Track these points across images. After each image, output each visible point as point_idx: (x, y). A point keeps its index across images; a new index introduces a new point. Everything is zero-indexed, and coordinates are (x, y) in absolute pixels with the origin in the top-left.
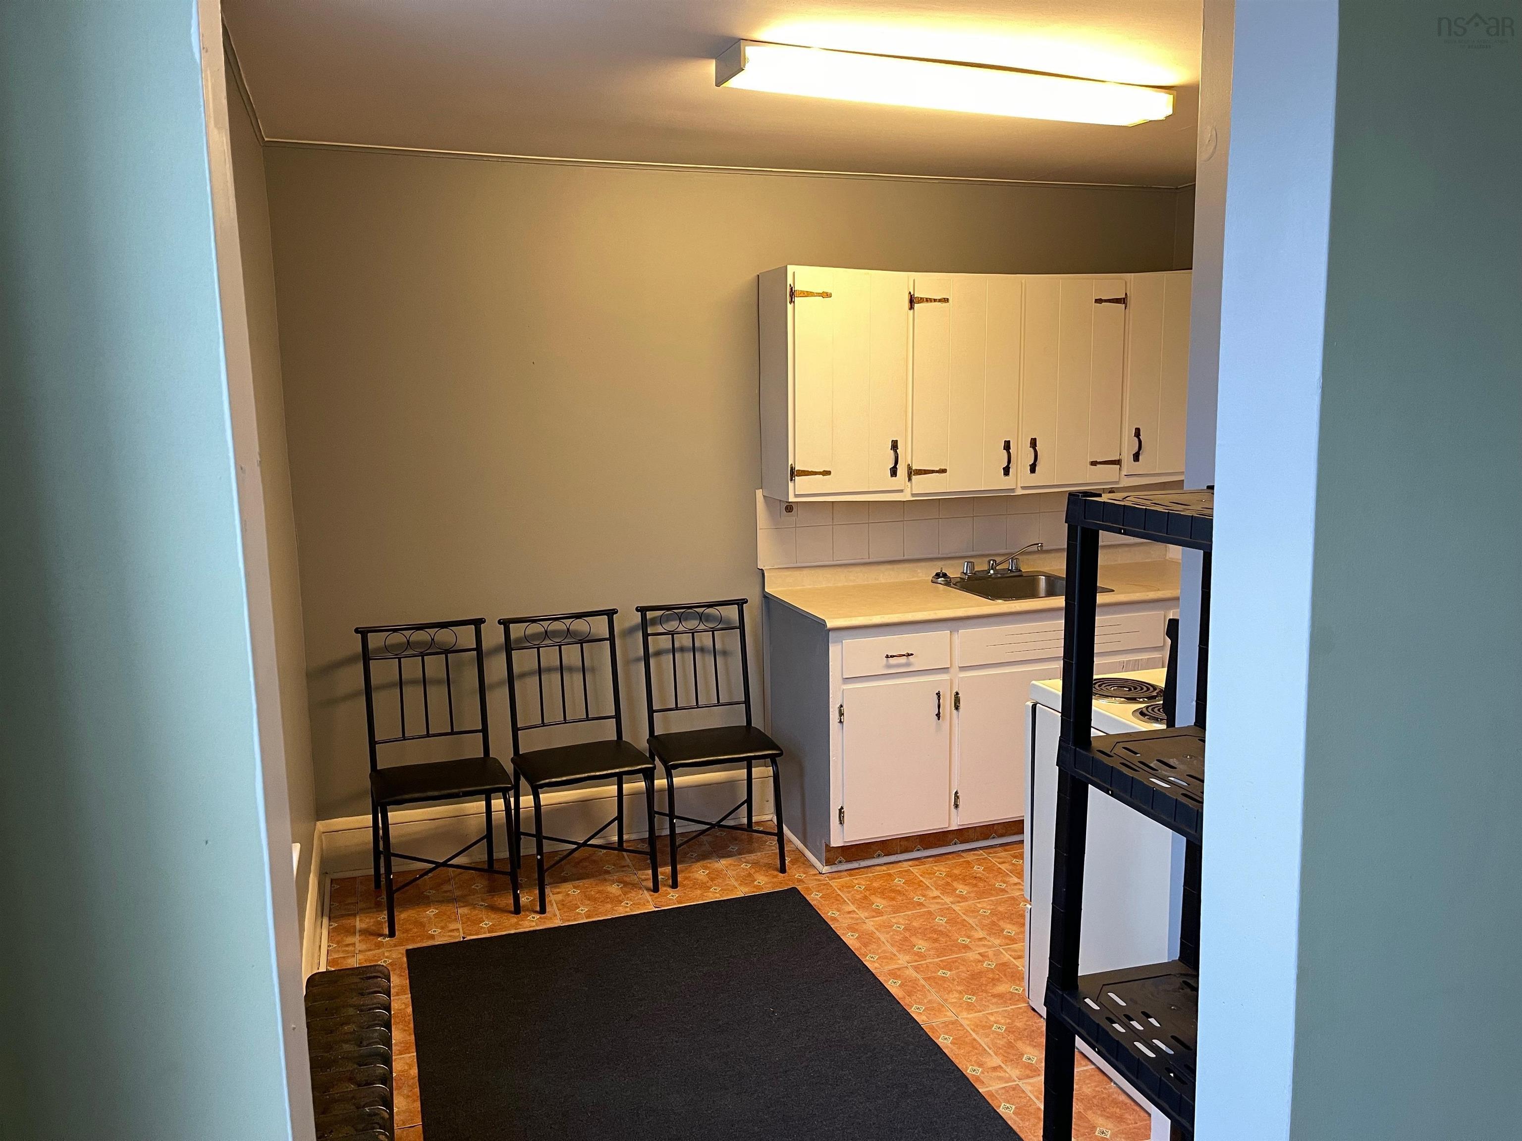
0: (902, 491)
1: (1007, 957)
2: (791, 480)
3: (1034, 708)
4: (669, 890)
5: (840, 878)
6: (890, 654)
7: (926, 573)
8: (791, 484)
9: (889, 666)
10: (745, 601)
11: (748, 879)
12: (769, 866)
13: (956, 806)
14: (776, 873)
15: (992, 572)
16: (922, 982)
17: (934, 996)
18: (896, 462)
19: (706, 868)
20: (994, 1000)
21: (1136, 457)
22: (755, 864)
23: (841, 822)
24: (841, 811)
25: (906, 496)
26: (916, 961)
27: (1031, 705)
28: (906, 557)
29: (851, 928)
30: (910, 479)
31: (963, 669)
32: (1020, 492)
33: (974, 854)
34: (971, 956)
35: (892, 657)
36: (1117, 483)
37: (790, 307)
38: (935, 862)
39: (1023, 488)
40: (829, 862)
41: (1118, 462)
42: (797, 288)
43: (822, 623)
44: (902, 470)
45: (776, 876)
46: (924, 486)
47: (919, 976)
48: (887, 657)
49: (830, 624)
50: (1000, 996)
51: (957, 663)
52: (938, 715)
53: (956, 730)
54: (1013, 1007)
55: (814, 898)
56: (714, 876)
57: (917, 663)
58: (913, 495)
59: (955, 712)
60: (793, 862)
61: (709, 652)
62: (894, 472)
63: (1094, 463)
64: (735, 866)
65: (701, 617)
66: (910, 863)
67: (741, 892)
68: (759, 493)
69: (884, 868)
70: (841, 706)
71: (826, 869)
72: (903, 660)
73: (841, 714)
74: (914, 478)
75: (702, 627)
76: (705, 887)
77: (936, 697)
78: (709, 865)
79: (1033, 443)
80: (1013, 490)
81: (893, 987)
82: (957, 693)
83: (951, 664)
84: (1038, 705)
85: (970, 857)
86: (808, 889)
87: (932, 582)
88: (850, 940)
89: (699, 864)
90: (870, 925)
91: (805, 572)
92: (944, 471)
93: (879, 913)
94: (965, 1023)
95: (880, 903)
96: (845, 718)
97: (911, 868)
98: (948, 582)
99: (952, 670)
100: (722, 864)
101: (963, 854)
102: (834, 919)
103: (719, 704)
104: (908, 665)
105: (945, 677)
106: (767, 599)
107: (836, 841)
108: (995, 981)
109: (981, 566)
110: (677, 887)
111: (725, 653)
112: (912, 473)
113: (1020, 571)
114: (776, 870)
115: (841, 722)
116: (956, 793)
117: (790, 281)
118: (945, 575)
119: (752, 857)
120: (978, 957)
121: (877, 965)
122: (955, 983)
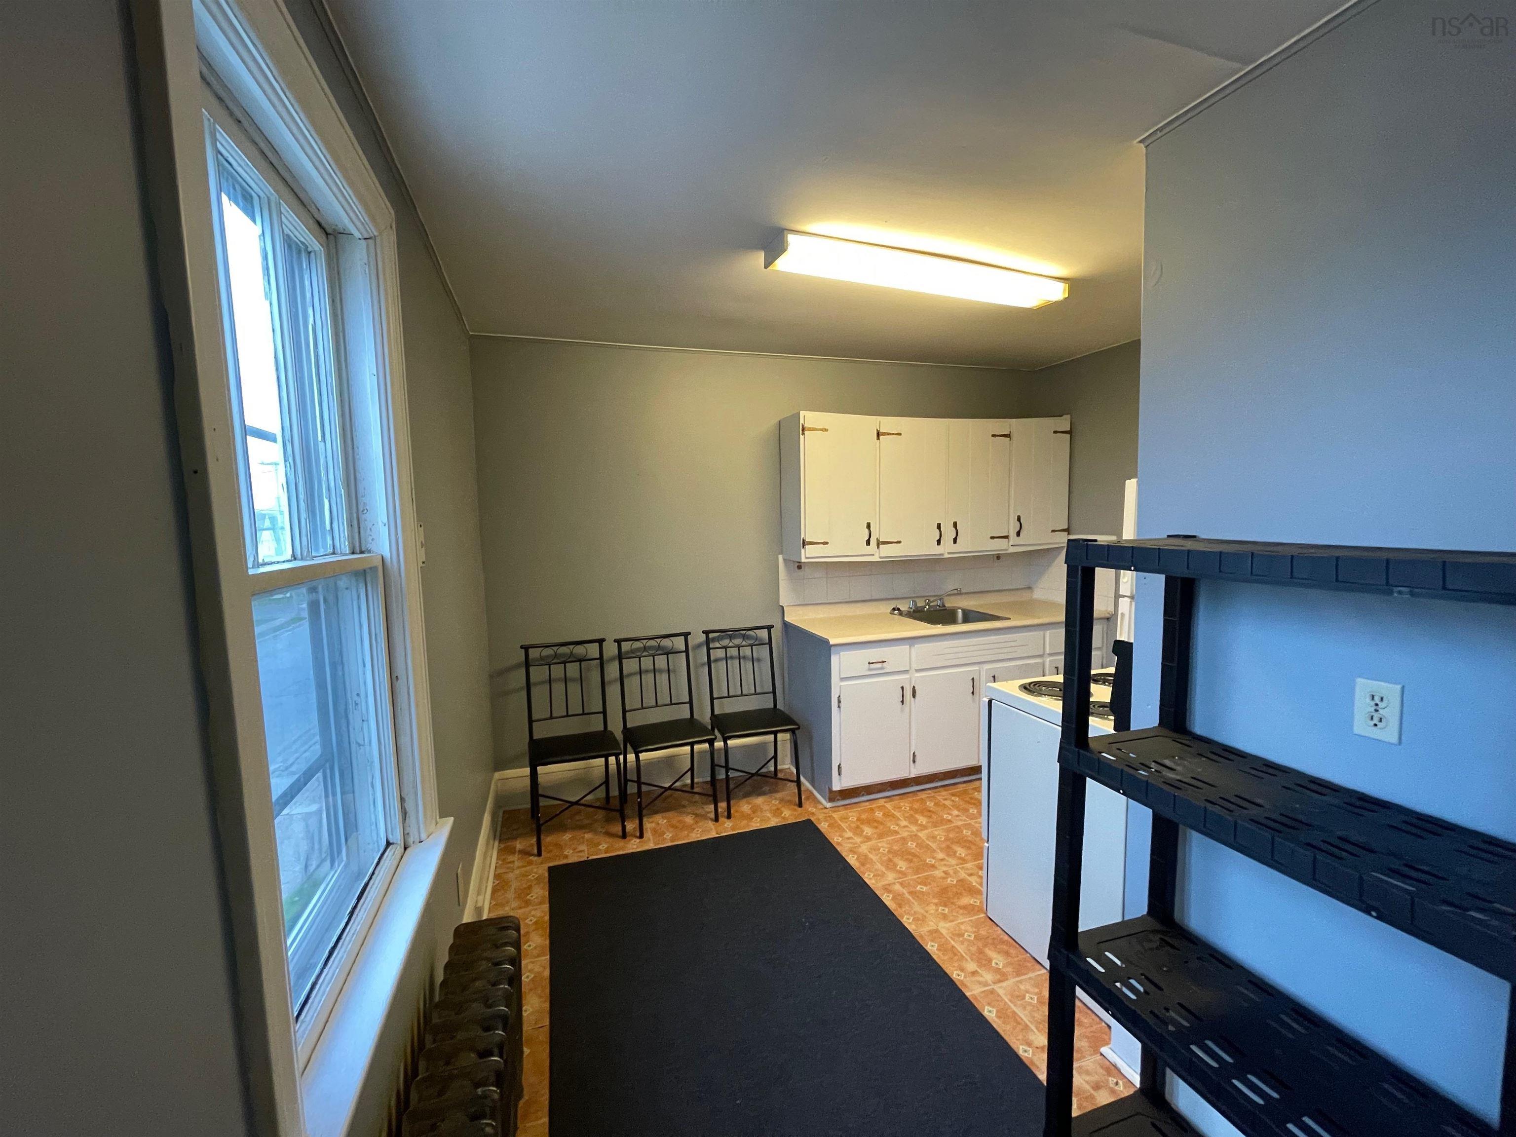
0: (873, 555)
1: (963, 875)
2: (803, 548)
3: (990, 702)
4: (726, 820)
5: (839, 811)
6: (871, 662)
7: (887, 608)
8: (803, 551)
9: (870, 670)
10: (772, 626)
11: (777, 812)
12: (790, 802)
13: (914, 762)
14: (796, 808)
15: (927, 607)
16: (907, 895)
17: (917, 907)
18: (870, 537)
19: (749, 803)
20: (961, 911)
21: (1018, 534)
22: (782, 800)
23: (840, 774)
24: (839, 767)
25: (876, 559)
26: (900, 878)
27: (987, 700)
28: (873, 598)
29: (852, 851)
30: (878, 547)
31: (917, 671)
32: (946, 556)
33: (926, 793)
34: (938, 873)
35: (872, 663)
36: (1007, 550)
37: (802, 437)
38: (902, 799)
39: (949, 553)
40: (831, 800)
41: (1006, 537)
42: (806, 425)
43: (827, 642)
44: (873, 541)
45: (795, 810)
46: (887, 552)
47: (905, 891)
48: (869, 663)
49: (832, 642)
50: (964, 907)
51: (915, 666)
52: (902, 702)
53: (913, 709)
54: (976, 917)
55: (823, 827)
56: (755, 810)
57: (888, 668)
58: (881, 558)
59: (912, 699)
60: (807, 798)
61: (748, 659)
62: (868, 542)
63: (992, 538)
64: (769, 801)
65: (744, 637)
66: (884, 800)
67: (774, 822)
68: (780, 557)
69: (867, 804)
70: (839, 696)
71: (829, 805)
72: (879, 665)
73: (839, 702)
74: (881, 546)
75: (744, 643)
76: (749, 818)
77: (901, 689)
78: (751, 801)
79: (955, 525)
80: (942, 555)
81: (887, 899)
82: (914, 687)
83: (910, 667)
84: (993, 701)
85: (923, 795)
86: (819, 819)
87: (891, 613)
88: (852, 860)
89: (745, 800)
90: (864, 848)
91: (810, 607)
92: (899, 542)
93: (868, 839)
94: (944, 932)
95: (868, 831)
96: (842, 705)
97: (885, 804)
98: (901, 613)
99: (910, 671)
100: (759, 800)
101: (919, 793)
102: (838, 844)
103: (756, 694)
104: (882, 668)
105: (906, 676)
106: (786, 625)
107: (836, 787)
108: (958, 895)
109: (921, 603)
110: (730, 818)
111: (759, 660)
112: (879, 543)
113: (945, 606)
114: (795, 805)
115: (839, 707)
116: (914, 753)
117: (802, 421)
118: (898, 609)
119: (779, 795)
120: (943, 875)
121: (873, 881)
122: (931, 896)
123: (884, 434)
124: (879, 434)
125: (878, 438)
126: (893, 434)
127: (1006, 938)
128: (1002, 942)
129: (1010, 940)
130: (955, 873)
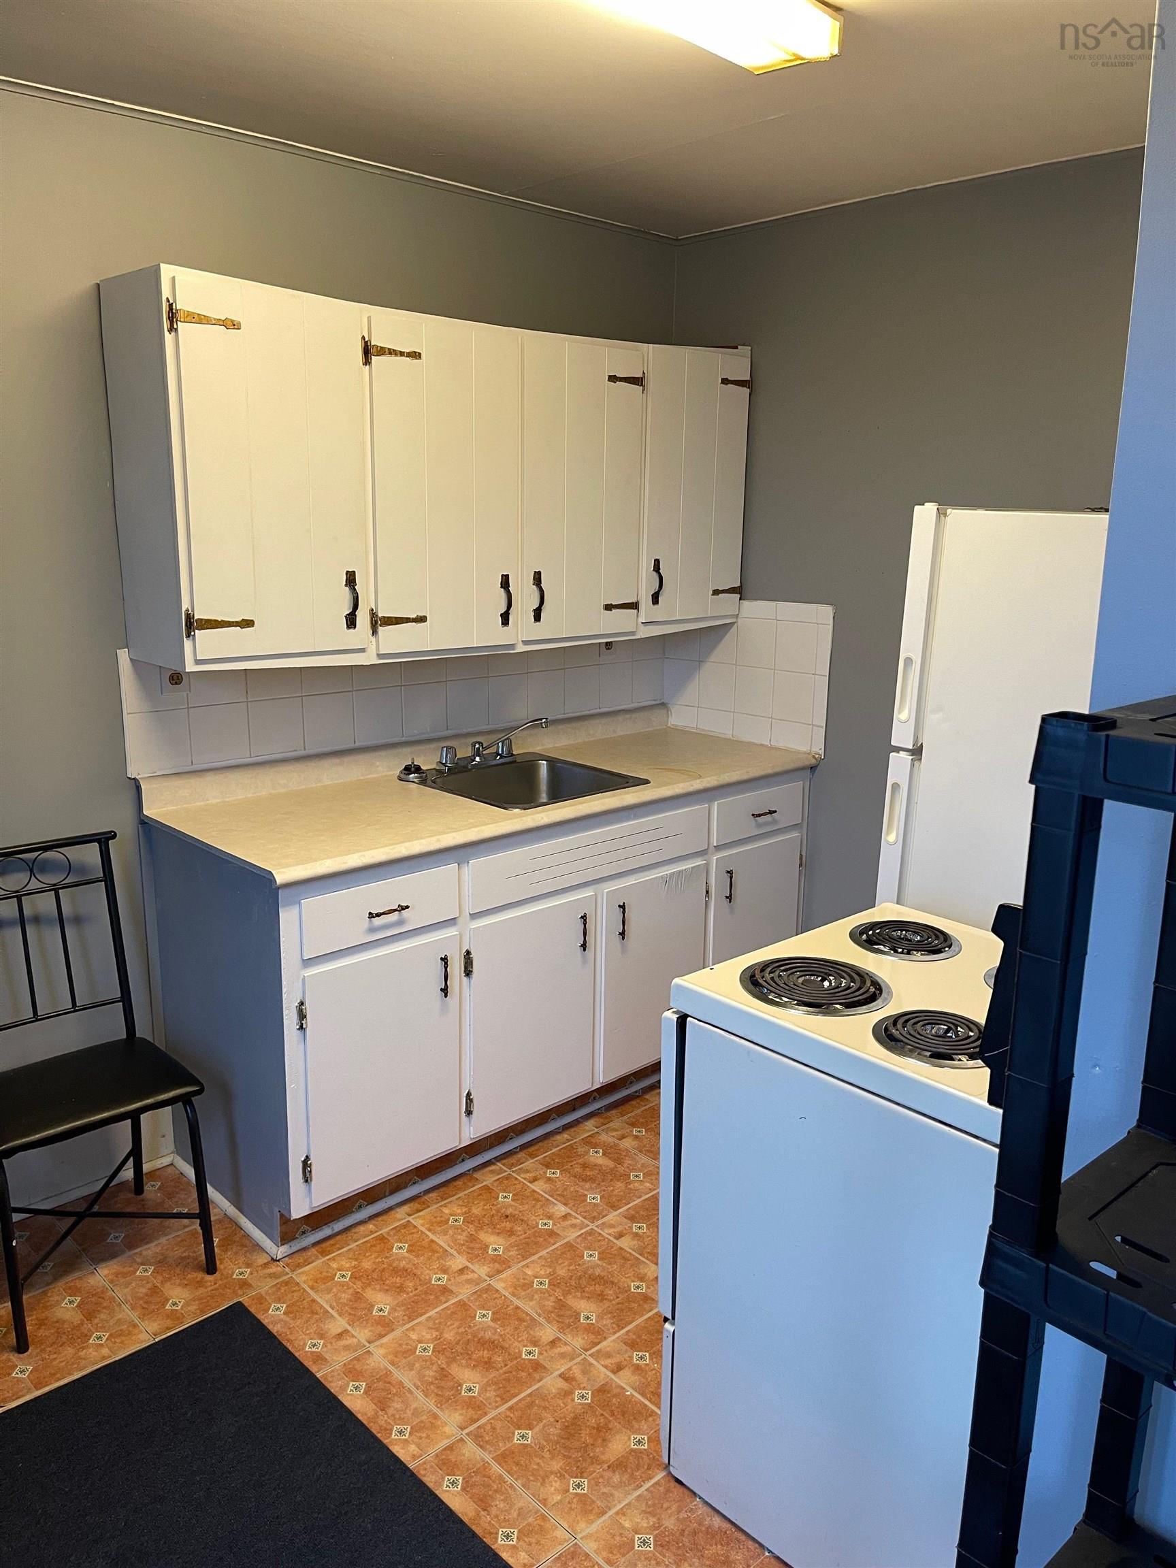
0: (362, 650)
1: (601, 1372)
2: (188, 636)
3: (682, 1020)
4: (14, 1357)
5: (307, 1262)
6: (374, 912)
7: (388, 767)
8: (187, 644)
9: (372, 930)
10: (113, 836)
11: (151, 1302)
12: (184, 1263)
13: (469, 1113)
14: (200, 1275)
15: (478, 759)
16: (496, 1468)
17: (524, 1499)
18: (355, 607)
19: (74, 1291)
20: (616, 1478)
21: (655, 599)
22: (161, 1263)
23: (307, 1179)
24: (306, 1164)
25: (369, 659)
26: (474, 1421)
27: (675, 1017)
28: (358, 744)
29: (352, 1372)
30: (375, 632)
31: (474, 916)
32: (521, 648)
33: (492, 1172)
34: (551, 1383)
35: (378, 915)
36: (633, 633)
37: (168, 338)
38: (443, 1199)
39: (525, 643)
40: (285, 1239)
41: (634, 606)
42: (180, 305)
43: (267, 877)
44: (363, 618)
45: (200, 1284)
46: (396, 641)
47: (488, 1458)
48: (371, 916)
49: (280, 878)
50: (619, 1465)
51: (469, 908)
52: (445, 990)
53: (466, 1006)
54: (648, 1485)
55: (274, 1316)
56: (92, 1307)
57: (413, 919)
58: (380, 656)
59: (465, 979)
60: (227, 1243)
61: (49, 921)
62: (351, 621)
63: (609, 607)
64: (124, 1275)
65: (32, 869)
66: (406, 1208)
67: (147, 1333)
68: (123, 656)
69: (371, 1226)
70: (302, 1003)
71: (281, 1251)
72: (394, 917)
73: (302, 1016)
74: (381, 629)
75: (34, 885)
76: (79, 1337)
77: (440, 964)
78: (78, 1284)
79: (537, 578)
80: (512, 646)
81: (452, 1493)
82: (468, 953)
83: (460, 912)
84: (689, 1019)
85: (488, 1178)
86: (260, 1299)
87: (401, 779)
88: (354, 1398)
89: (61, 1284)
90: (379, 1357)
91: (210, 778)
92: (422, 619)
93: (386, 1325)
94: (589, 1547)
95: (382, 1302)
96: (310, 1022)
97: (410, 1219)
98: (425, 779)
99: (460, 921)
100: (101, 1276)
101: (477, 1175)
102: (318, 1358)
103: (75, 1008)
104: (400, 923)
105: (451, 932)
106: (147, 826)
107: (299, 1208)
108: (602, 1432)
109: (464, 752)
110: (26, 1350)
111: (78, 920)
112: (377, 622)
113: (512, 755)
114: (198, 1268)
115: (301, 1027)
116: (469, 1094)
117: (166, 293)
118: (418, 769)
119: (151, 1250)
120: (561, 1384)
121: (413, 1448)
122: (547, 1455)
123: (382, 351)
124: (368, 352)
125: (367, 362)
126: (402, 354)
127: (717, 1522)
128: (711, 1533)
129: (727, 1525)
130: (584, 1372)
